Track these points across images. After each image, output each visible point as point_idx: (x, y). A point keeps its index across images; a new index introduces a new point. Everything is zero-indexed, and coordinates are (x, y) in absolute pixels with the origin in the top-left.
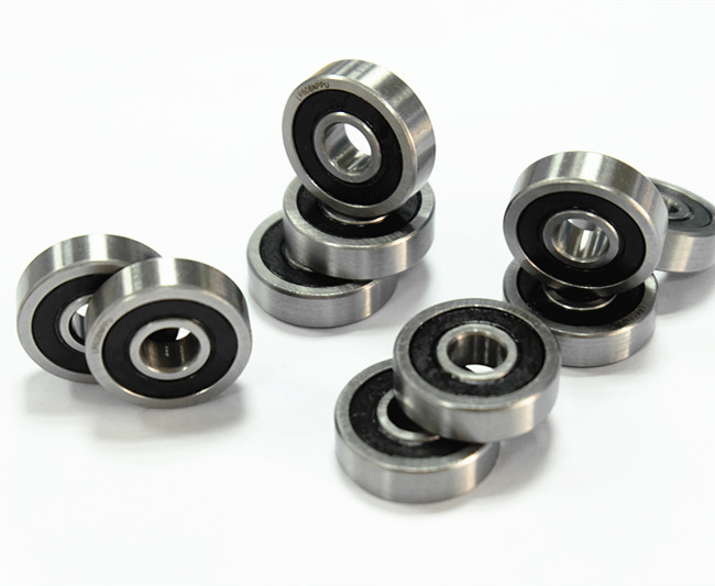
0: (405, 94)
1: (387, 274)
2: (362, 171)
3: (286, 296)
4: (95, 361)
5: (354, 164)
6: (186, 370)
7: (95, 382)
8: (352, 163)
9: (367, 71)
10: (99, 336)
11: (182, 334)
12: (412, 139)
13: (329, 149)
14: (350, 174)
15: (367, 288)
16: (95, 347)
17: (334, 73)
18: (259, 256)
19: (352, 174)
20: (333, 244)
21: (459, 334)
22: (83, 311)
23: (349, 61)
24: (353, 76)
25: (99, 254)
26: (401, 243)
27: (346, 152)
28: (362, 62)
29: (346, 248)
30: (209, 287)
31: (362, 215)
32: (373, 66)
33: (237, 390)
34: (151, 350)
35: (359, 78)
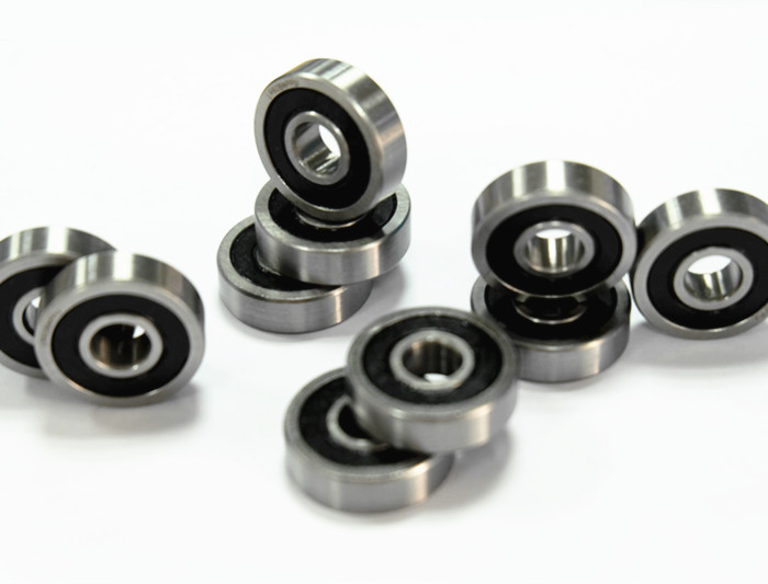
0: (379, 98)
1: (357, 280)
2: (331, 173)
3: (251, 300)
4: (44, 354)
5: (325, 165)
6: (136, 369)
7: (44, 378)
8: (322, 164)
9: (343, 71)
10: (47, 327)
11: (138, 333)
12: (381, 141)
13: (299, 149)
14: (319, 176)
15: (337, 293)
16: (43, 339)
17: (308, 71)
18: (228, 259)
19: (320, 176)
20: (304, 248)
21: (415, 341)
22: (36, 302)
23: (325, 60)
24: (327, 76)
25: (57, 246)
26: (372, 248)
27: (317, 153)
28: (337, 63)
29: (317, 253)
30: (164, 284)
31: (332, 219)
32: (349, 68)
33: (192, 392)
34: (103, 346)
35: (333, 78)
